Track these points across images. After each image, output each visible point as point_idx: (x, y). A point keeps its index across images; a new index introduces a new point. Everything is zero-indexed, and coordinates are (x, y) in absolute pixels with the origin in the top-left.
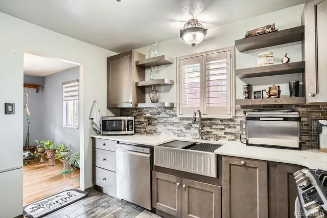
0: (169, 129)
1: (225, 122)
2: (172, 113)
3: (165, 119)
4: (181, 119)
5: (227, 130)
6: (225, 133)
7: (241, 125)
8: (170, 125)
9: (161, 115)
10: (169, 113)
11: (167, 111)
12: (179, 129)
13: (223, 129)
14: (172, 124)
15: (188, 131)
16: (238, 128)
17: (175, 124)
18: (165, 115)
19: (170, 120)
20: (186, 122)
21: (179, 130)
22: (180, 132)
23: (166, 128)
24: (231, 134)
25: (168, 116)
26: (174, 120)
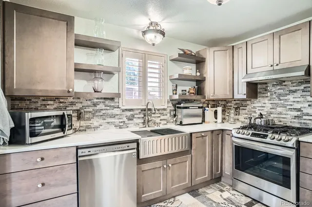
0: (108, 123)
1: (161, 112)
2: (113, 104)
3: (104, 112)
4: (123, 111)
5: (162, 117)
6: (161, 120)
7: (170, 113)
8: (111, 117)
9: (98, 107)
10: (109, 104)
11: (107, 102)
12: (121, 120)
13: (159, 117)
14: (113, 116)
15: (130, 122)
16: (169, 115)
17: (116, 117)
18: (104, 107)
19: (110, 112)
20: (129, 114)
21: (122, 122)
22: (122, 124)
23: (105, 121)
24: (164, 120)
25: (108, 108)
26: (116, 111)
